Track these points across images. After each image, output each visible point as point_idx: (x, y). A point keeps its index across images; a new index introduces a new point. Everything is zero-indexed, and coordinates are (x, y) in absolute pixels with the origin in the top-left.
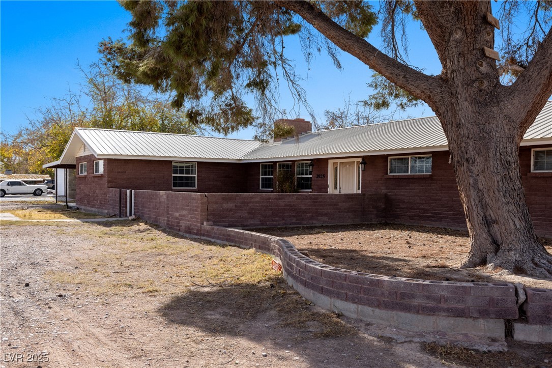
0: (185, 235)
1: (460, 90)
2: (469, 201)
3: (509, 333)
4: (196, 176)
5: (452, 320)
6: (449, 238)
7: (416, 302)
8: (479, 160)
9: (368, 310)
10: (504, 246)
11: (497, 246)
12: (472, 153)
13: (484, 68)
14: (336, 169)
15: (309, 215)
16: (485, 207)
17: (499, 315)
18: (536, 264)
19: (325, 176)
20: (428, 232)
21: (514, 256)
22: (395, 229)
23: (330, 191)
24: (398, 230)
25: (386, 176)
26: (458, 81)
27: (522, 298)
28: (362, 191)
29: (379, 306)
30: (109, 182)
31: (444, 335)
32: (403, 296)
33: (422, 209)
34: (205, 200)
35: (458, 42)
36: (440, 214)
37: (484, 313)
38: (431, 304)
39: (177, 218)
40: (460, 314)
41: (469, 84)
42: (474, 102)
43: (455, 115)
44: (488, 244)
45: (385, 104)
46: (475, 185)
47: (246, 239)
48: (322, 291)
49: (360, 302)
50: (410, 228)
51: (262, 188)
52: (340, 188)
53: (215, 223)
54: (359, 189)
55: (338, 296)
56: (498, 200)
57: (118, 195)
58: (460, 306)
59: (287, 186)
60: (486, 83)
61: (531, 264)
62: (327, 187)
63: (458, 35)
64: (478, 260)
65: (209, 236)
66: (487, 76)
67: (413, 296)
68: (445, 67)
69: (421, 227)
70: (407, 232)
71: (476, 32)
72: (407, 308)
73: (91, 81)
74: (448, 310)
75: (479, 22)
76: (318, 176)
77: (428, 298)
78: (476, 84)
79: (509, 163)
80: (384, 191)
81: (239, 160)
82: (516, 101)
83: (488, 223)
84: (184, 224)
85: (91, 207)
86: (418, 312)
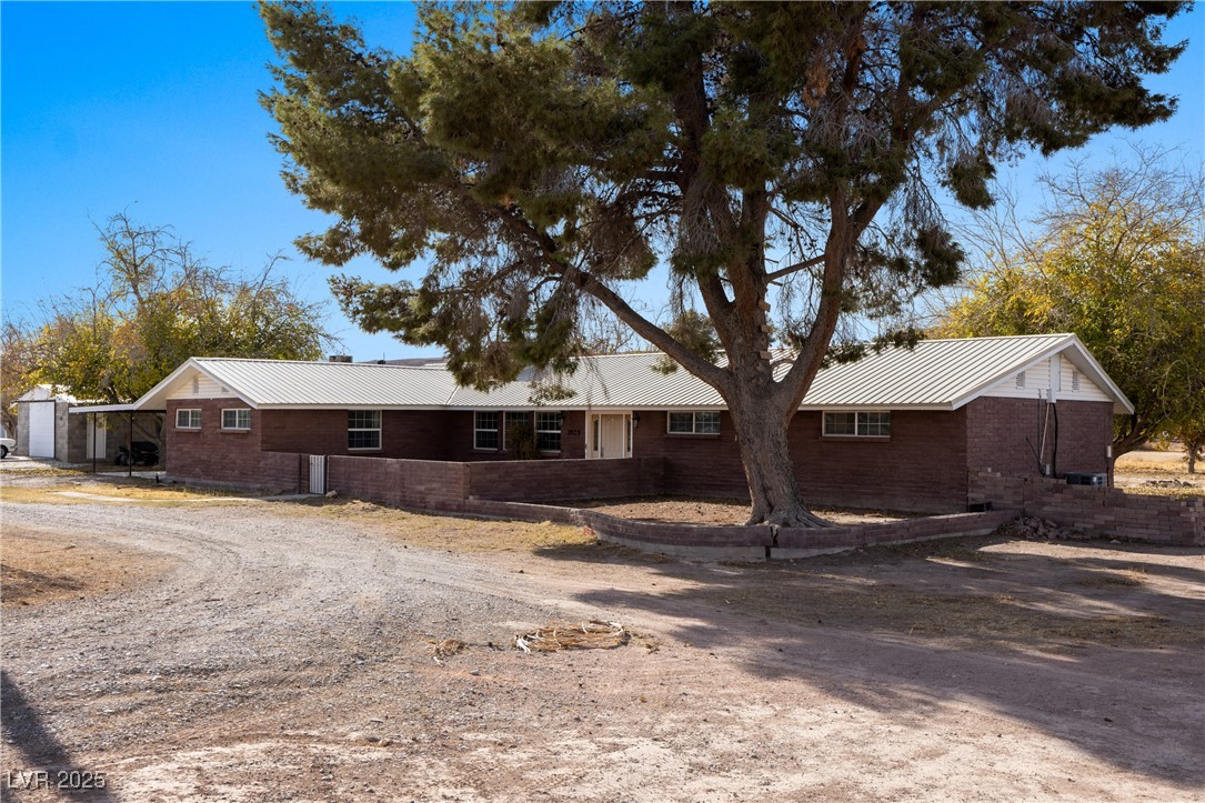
0: (435, 512)
1: (742, 384)
2: (750, 472)
3: (768, 554)
4: (380, 430)
5: (736, 549)
6: (740, 507)
7: (715, 539)
8: (757, 441)
9: (683, 548)
10: (776, 508)
11: (771, 507)
12: (752, 435)
13: (760, 368)
14: (596, 423)
15: (578, 486)
16: (762, 477)
17: (762, 544)
18: (798, 520)
19: (581, 432)
20: (716, 503)
21: (783, 515)
22: (679, 501)
23: (589, 455)
24: (683, 501)
25: (665, 436)
26: (741, 376)
27: (775, 532)
28: (633, 454)
29: (691, 545)
30: (263, 442)
31: (731, 558)
32: (706, 536)
33: (710, 476)
34: (468, 470)
35: (740, 345)
36: (730, 482)
37: (754, 543)
38: (724, 540)
39: (420, 493)
40: (740, 544)
41: (749, 380)
42: (754, 395)
43: (739, 404)
44: (765, 507)
45: (673, 369)
46: (755, 460)
47: (535, 512)
48: (648, 540)
49: (679, 544)
50: (698, 499)
51: (478, 446)
52: (602, 449)
53: (482, 497)
54: (629, 449)
55: (662, 542)
56: (771, 472)
57: (297, 463)
58: (740, 540)
59: (526, 446)
60: (761, 380)
61: (795, 520)
62: (584, 447)
63: (740, 340)
64: (758, 519)
65: (480, 512)
66: (762, 374)
67: (712, 536)
68: (731, 362)
69: (709, 498)
70: (695, 504)
71: (754, 339)
72: (709, 544)
73: (112, 247)
74: (733, 543)
75: (755, 331)
76: (571, 432)
77: (722, 536)
78: (754, 381)
79: (779, 443)
80: (662, 454)
81: (446, 406)
82: (783, 396)
83: (765, 490)
84: (432, 500)
85: (214, 479)
86: (715, 546)
